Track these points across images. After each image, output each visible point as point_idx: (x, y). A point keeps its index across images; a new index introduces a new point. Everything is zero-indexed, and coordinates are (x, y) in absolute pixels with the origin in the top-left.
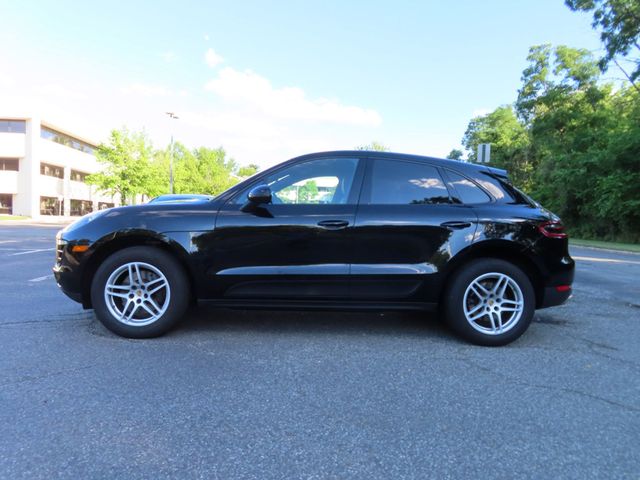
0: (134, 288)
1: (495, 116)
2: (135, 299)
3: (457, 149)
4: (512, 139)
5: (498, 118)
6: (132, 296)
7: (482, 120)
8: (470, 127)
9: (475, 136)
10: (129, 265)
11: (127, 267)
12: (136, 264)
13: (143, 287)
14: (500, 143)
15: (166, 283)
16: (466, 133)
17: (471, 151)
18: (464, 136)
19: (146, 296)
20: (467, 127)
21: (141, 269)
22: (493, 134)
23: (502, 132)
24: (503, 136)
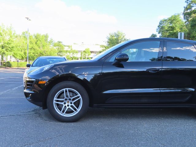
0: (66, 100)
1: (172, 19)
2: (66, 105)
3: (154, 34)
4: (180, 29)
5: (174, 20)
6: (65, 103)
7: (165, 20)
8: (160, 23)
9: (162, 28)
10: (64, 89)
11: (63, 90)
12: (67, 89)
13: (70, 99)
14: (175, 31)
15: (81, 97)
16: (158, 26)
17: (160, 34)
18: (158, 28)
19: (71, 103)
20: (159, 24)
21: (70, 91)
22: (171, 27)
23: (176, 26)
24: (176, 28)
